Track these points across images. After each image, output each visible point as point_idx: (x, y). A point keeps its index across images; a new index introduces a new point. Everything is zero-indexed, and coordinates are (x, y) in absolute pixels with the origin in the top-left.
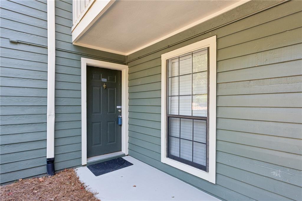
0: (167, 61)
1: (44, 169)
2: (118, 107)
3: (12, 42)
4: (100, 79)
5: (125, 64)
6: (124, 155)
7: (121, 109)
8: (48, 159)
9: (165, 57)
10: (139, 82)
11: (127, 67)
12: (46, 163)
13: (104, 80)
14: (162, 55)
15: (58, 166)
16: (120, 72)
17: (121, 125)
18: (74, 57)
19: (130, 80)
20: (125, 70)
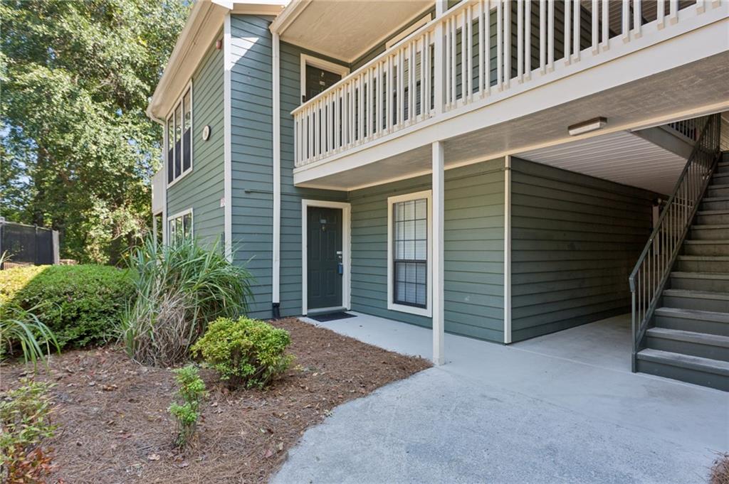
0: (394, 205)
1: (269, 314)
2: (338, 253)
3: (247, 192)
4: (319, 220)
5: (346, 202)
6: (346, 310)
7: (341, 255)
8: (273, 304)
9: (391, 200)
10: (365, 224)
11: (349, 204)
12: (271, 308)
13: (323, 221)
14: (389, 198)
15: (282, 313)
16: (341, 210)
17: (342, 275)
18: (295, 199)
19: (353, 220)
20: (346, 208)
